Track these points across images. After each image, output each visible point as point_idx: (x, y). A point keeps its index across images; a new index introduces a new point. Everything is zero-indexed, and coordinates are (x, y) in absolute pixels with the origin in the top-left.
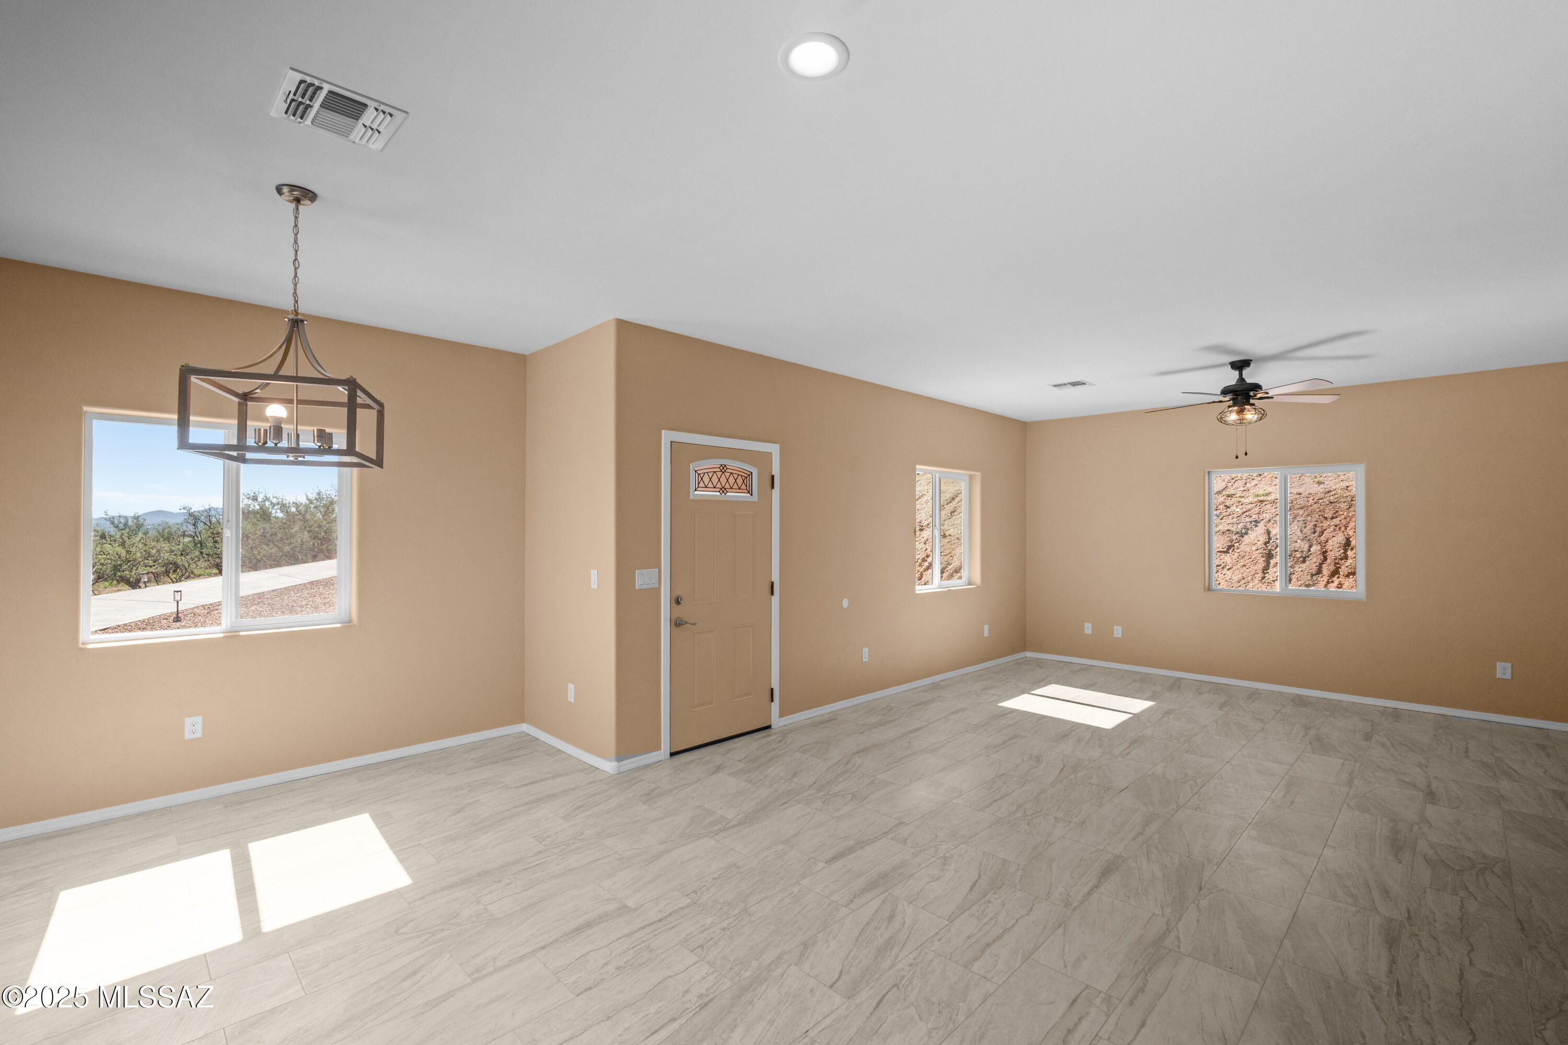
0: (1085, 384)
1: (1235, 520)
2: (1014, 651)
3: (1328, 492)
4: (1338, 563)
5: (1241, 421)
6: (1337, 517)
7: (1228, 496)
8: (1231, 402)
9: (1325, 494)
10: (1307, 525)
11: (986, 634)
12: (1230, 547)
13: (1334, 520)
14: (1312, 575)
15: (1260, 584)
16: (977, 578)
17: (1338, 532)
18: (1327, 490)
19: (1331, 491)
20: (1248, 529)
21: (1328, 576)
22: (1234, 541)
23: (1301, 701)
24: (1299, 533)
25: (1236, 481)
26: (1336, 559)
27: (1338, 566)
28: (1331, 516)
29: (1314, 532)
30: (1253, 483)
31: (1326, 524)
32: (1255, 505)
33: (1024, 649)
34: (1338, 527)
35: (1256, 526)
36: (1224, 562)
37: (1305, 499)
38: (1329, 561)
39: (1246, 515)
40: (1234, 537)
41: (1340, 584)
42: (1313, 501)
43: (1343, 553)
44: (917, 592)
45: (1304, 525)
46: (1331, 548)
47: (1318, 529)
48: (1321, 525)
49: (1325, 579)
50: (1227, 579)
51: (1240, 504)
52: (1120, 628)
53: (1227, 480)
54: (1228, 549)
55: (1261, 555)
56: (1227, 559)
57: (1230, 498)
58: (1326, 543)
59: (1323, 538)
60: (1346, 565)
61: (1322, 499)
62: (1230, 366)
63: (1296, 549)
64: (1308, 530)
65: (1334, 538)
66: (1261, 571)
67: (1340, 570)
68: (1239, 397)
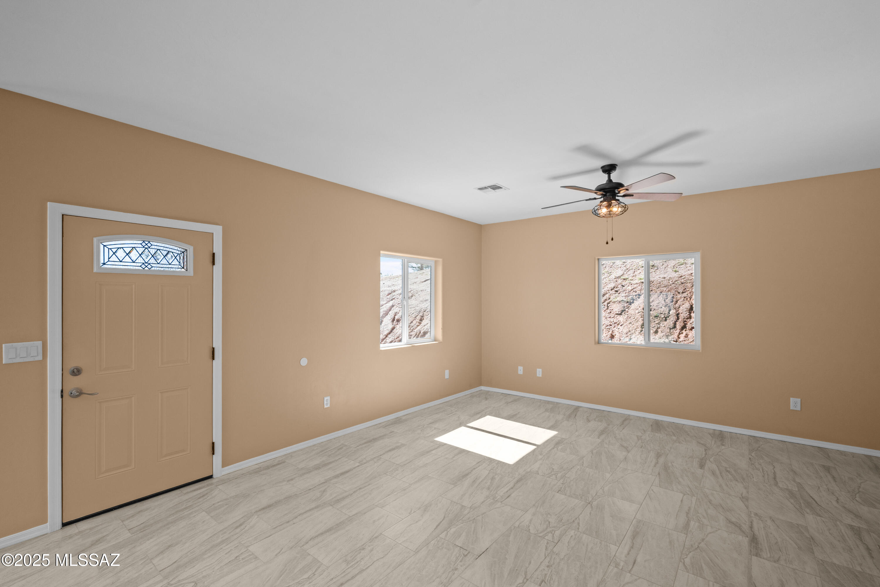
0: (502, 188)
1: (627, 294)
2: (471, 387)
3: (681, 277)
4: (686, 321)
5: (610, 214)
6: (685, 292)
7: (624, 279)
8: (603, 198)
9: (679, 278)
10: (668, 297)
11: (447, 376)
12: (623, 311)
13: (684, 294)
14: (670, 329)
15: (640, 335)
16: (440, 337)
17: (686, 301)
18: (680, 276)
19: (682, 276)
20: (634, 300)
21: (679, 330)
22: (626, 307)
23: (657, 426)
24: (663, 302)
25: (629, 270)
26: (685, 318)
27: (685, 323)
28: (682, 291)
29: (672, 302)
30: (639, 272)
31: (679, 296)
32: (639, 284)
33: (480, 384)
34: (686, 298)
35: (639, 298)
36: (619, 321)
37: (668, 281)
38: (680, 320)
39: (633, 291)
40: (626, 305)
41: (687, 335)
42: (672, 282)
43: (689, 314)
44: (381, 349)
45: (666, 297)
46: (681, 312)
47: (675, 300)
48: (676, 297)
49: (678, 331)
50: (620, 331)
51: (631, 284)
52: (541, 370)
53: (624, 270)
54: (621, 313)
55: (641, 316)
56: (621, 319)
57: (625, 281)
58: (679, 308)
59: (677, 305)
60: (690, 322)
61: (677, 281)
62: (601, 170)
63: (661, 312)
64: (668, 301)
65: (683, 305)
66: (640, 327)
67: (687, 325)
68: (608, 194)
